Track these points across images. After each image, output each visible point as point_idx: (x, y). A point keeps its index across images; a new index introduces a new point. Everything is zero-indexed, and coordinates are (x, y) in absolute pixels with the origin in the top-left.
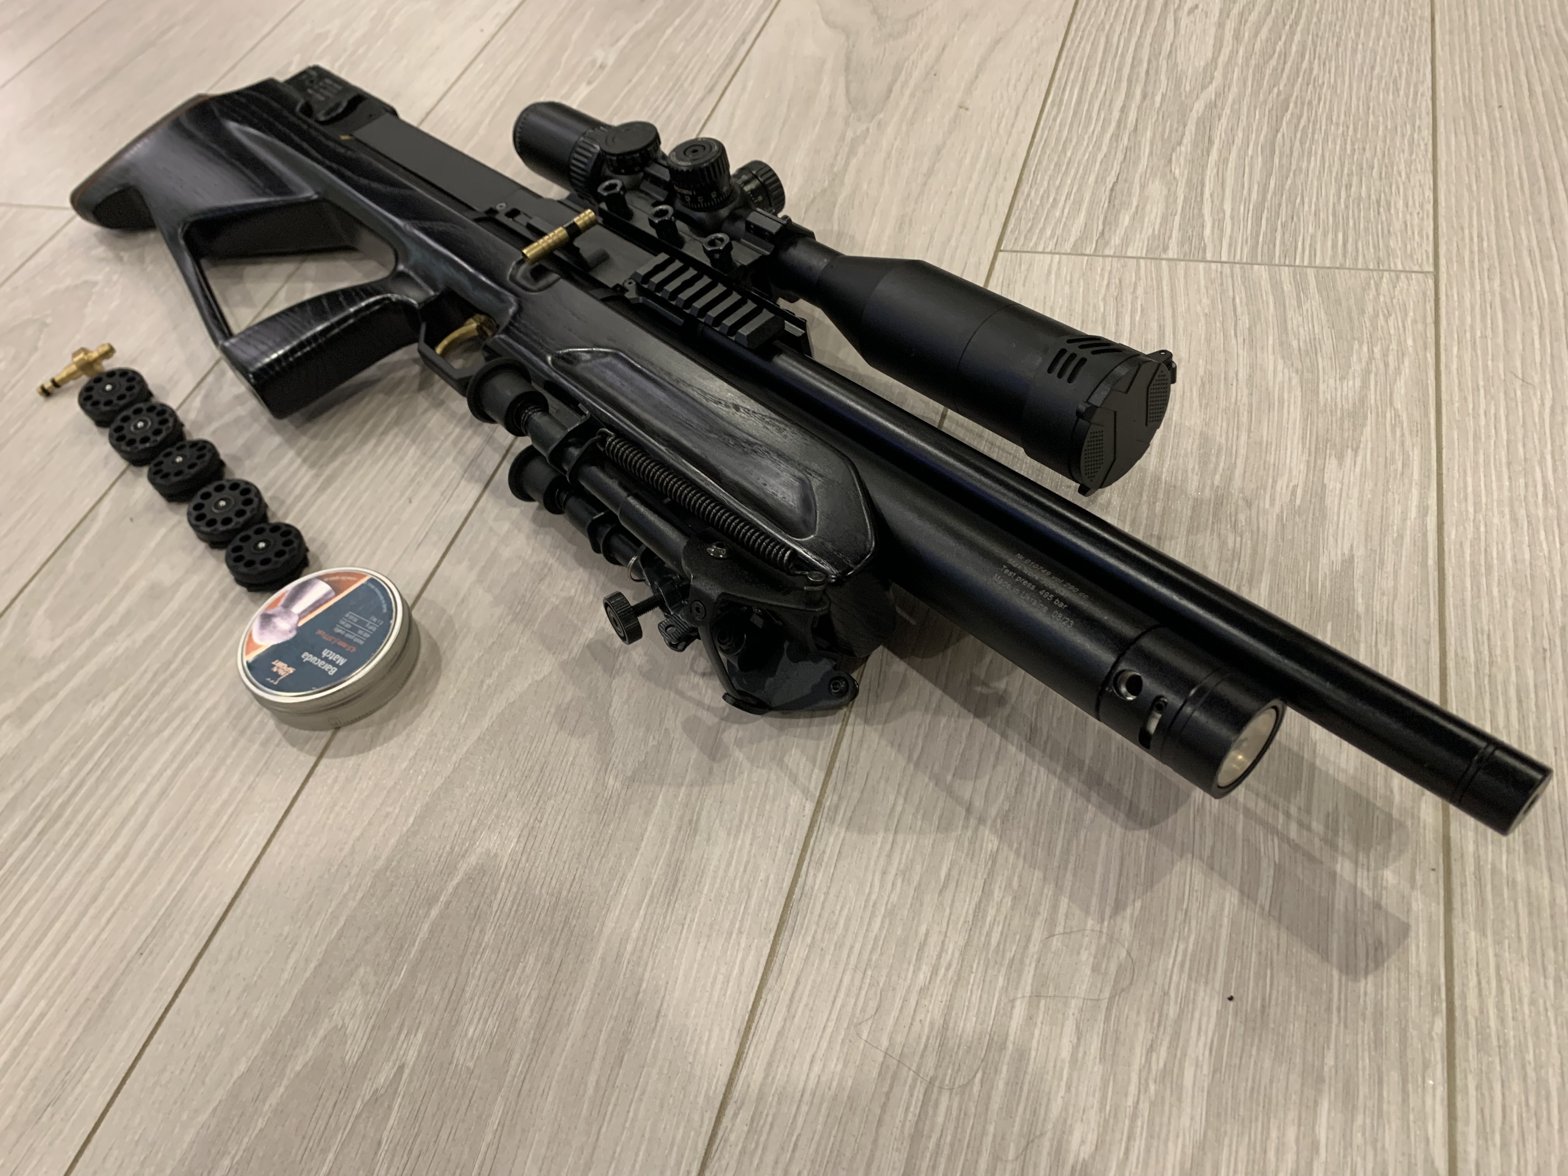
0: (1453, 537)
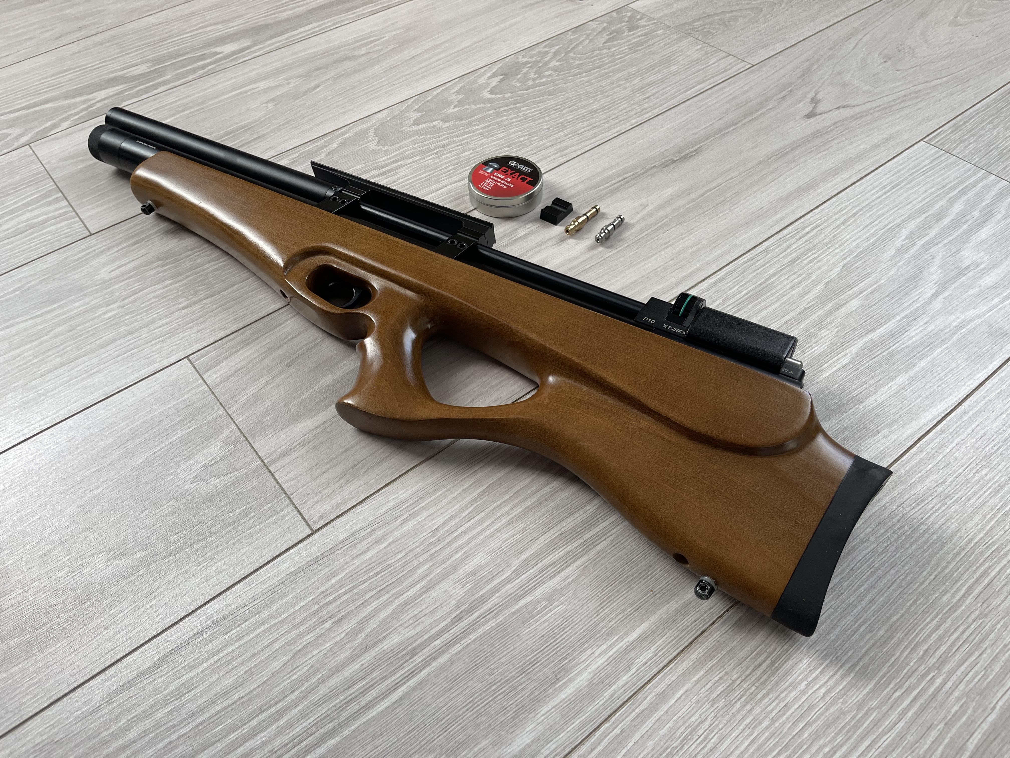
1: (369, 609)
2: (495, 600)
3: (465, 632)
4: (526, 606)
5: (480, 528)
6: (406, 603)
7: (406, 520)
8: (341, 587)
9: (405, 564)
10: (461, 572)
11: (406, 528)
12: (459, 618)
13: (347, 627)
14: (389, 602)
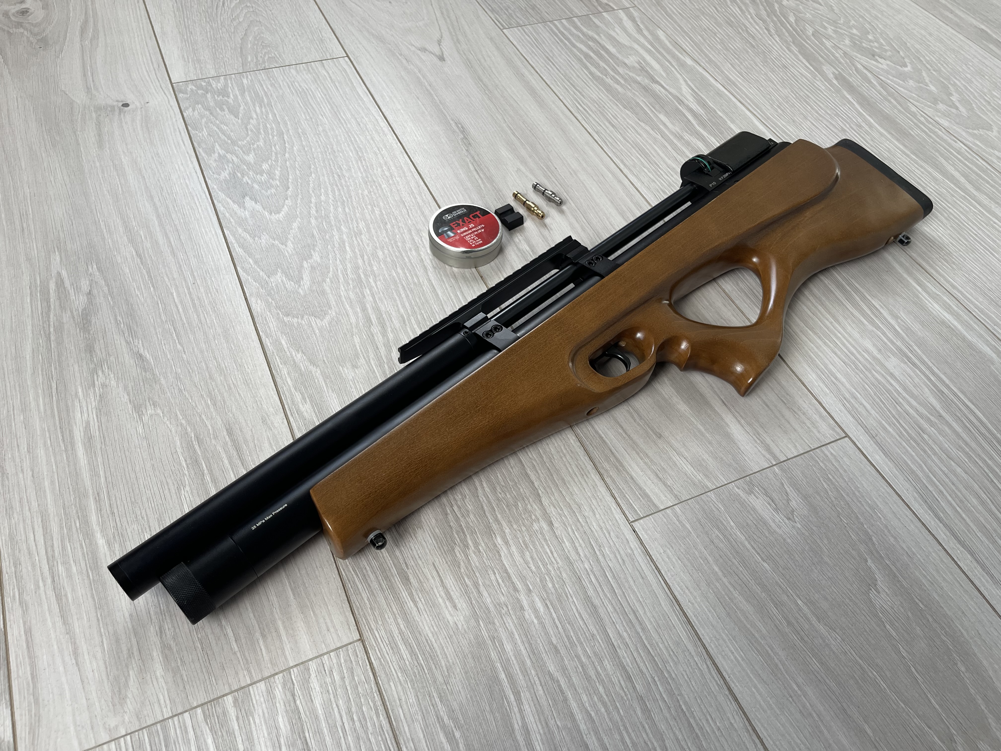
1: (911, 411)
2: (899, 343)
3: (924, 363)
4: (902, 329)
5: (843, 339)
6: (905, 389)
7: (836, 378)
8: (895, 425)
9: (874, 385)
10: (879, 356)
11: (843, 380)
12: (914, 364)
13: (926, 426)
14: (904, 398)
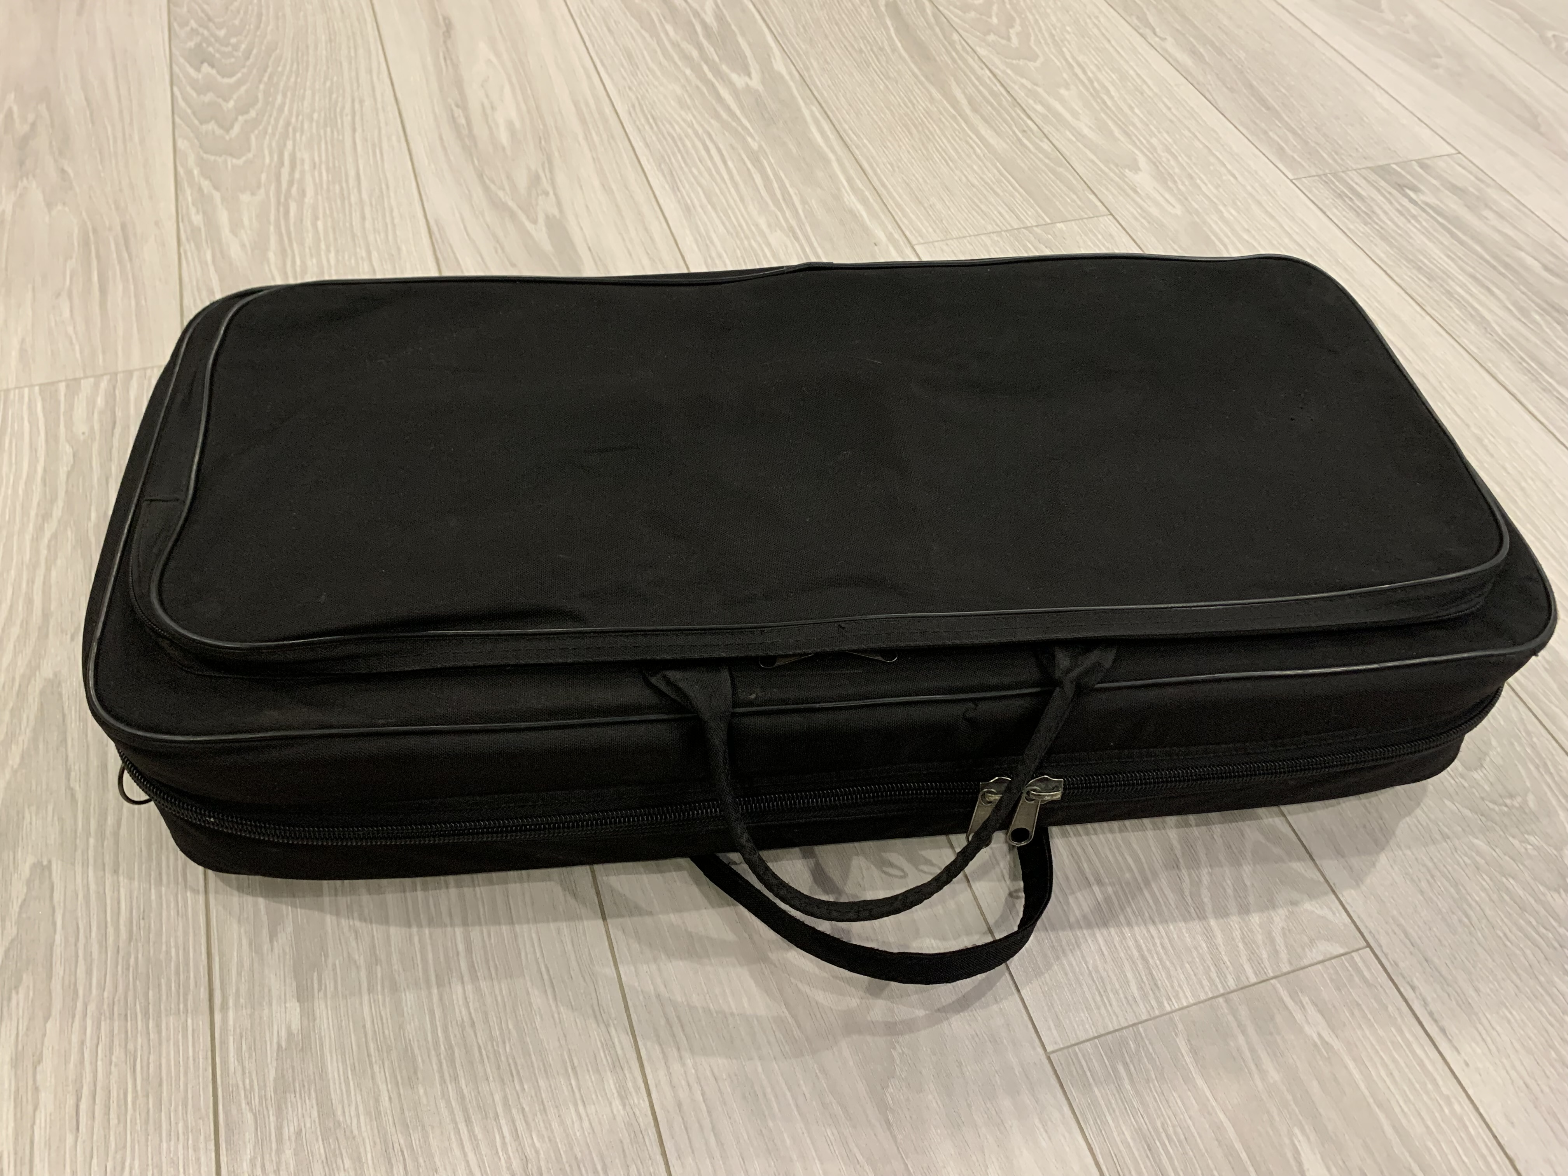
0: (202, 990)
